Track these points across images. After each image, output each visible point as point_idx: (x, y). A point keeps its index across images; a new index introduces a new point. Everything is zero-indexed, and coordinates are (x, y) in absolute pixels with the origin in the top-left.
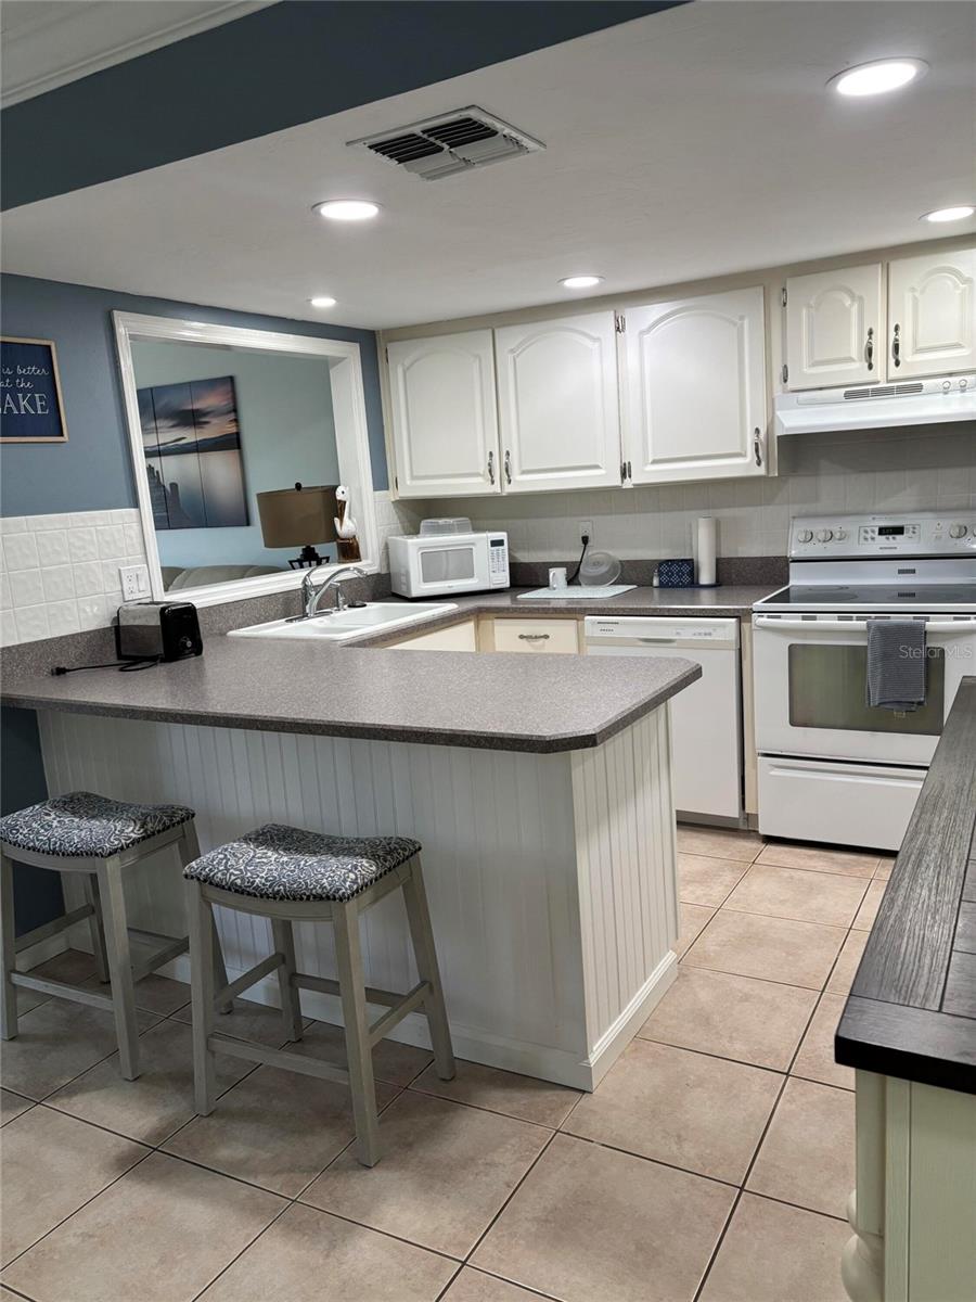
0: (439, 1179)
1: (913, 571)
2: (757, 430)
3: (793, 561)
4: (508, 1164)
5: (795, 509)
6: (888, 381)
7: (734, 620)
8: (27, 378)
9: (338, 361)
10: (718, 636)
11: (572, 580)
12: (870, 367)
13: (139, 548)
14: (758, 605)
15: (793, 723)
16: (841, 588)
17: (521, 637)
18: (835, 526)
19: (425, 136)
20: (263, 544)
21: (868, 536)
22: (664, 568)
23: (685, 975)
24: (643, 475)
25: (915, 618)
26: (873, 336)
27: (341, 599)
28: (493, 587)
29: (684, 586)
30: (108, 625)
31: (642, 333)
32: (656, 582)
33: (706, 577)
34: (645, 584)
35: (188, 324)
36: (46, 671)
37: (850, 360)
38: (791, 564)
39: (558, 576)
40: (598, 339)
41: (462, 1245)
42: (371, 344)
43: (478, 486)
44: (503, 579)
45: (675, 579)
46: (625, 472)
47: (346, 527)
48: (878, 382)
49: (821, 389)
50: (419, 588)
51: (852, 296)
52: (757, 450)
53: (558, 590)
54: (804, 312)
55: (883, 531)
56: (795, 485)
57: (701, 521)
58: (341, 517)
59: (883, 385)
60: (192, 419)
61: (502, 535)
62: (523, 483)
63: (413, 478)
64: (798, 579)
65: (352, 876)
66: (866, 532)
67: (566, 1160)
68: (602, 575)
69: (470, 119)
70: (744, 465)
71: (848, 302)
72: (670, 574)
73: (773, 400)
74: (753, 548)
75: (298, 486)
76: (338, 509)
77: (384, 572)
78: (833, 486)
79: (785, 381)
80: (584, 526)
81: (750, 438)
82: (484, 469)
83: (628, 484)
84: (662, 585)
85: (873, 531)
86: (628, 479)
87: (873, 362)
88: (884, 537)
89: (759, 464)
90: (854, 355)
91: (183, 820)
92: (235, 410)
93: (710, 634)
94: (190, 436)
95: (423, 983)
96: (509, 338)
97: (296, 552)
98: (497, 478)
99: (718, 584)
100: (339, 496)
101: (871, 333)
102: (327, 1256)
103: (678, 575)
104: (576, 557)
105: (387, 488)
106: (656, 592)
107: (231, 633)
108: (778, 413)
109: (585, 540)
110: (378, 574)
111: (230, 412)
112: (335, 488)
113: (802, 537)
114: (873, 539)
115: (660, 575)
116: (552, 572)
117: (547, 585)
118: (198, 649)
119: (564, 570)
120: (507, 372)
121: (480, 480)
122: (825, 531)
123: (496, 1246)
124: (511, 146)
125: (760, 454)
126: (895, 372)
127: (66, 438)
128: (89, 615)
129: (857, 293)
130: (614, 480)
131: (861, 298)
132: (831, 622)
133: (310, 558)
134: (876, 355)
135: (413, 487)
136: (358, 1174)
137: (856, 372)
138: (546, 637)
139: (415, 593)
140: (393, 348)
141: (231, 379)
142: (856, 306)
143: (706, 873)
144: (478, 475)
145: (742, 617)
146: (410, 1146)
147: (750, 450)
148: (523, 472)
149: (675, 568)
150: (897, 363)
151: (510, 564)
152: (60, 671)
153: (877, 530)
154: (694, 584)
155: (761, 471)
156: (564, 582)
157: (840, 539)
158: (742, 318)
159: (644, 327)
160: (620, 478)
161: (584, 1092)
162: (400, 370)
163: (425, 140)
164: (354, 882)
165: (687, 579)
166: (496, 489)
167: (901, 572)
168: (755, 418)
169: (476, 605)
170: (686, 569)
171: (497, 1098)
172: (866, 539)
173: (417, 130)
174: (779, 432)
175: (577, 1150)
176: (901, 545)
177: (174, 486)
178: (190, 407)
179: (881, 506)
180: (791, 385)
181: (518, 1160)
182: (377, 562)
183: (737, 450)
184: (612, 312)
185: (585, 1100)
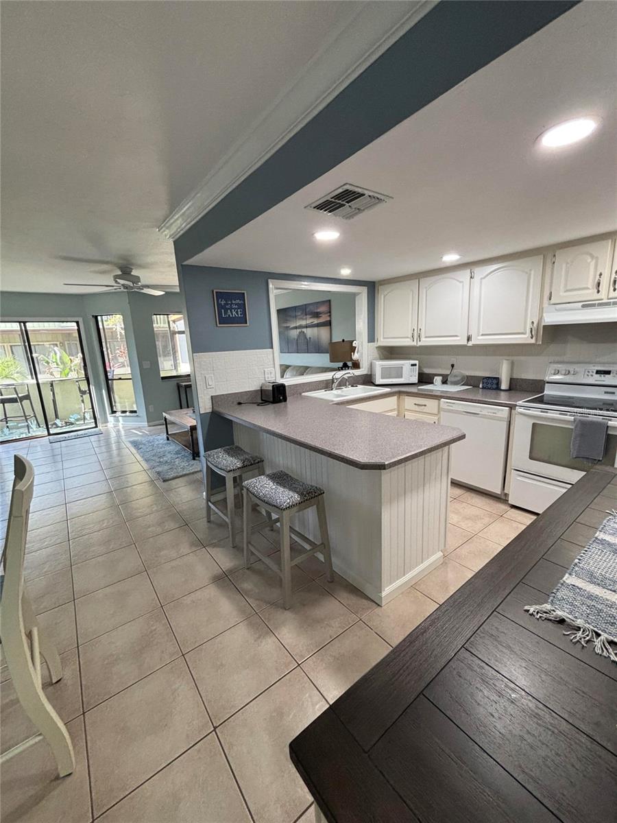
0: (308, 624)
1: (614, 393)
2: (533, 322)
3: (548, 383)
4: (335, 627)
5: (552, 359)
6: (608, 299)
7: (507, 408)
8: (236, 304)
9: (359, 294)
10: (499, 414)
11: (444, 382)
12: (598, 292)
13: (272, 362)
14: (520, 403)
15: (531, 458)
16: (570, 398)
17: (415, 404)
18: (571, 368)
19: (333, 200)
20: (329, 360)
21: (589, 374)
22: (485, 380)
23: (446, 563)
24: (478, 340)
25: (603, 419)
26: (602, 276)
27: (347, 383)
28: (410, 382)
29: (493, 389)
30: (259, 389)
31: (482, 279)
32: (481, 386)
33: (504, 386)
34: (476, 386)
35: (303, 283)
36: (235, 403)
37: (588, 288)
38: (546, 384)
39: (438, 380)
40: (462, 282)
41: (302, 657)
42: (372, 287)
43: (407, 342)
44: (415, 380)
45: (489, 386)
46: (469, 339)
47: (355, 356)
48: (602, 300)
49: (569, 303)
50: (379, 381)
51: (592, 257)
52: (531, 332)
53: (437, 386)
54: (564, 266)
55: (598, 372)
56: (553, 347)
57: (505, 361)
58: (354, 352)
59: (605, 301)
60: (317, 315)
61: (417, 362)
62: (425, 342)
63: (384, 338)
64: (549, 391)
65: (288, 501)
66: (589, 372)
67: (358, 634)
68: (459, 381)
69: (347, 190)
70: (525, 338)
71: (589, 260)
72: (487, 383)
73: (543, 309)
74: (530, 375)
75: (343, 340)
76: (353, 349)
77: (369, 373)
78: (574, 348)
79: (550, 299)
80: (453, 360)
81: (529, 326)
82: (410, 335)
83: (470, 344)
84: (483, 388)
85: (593, 372)
86: (470, 342)
87: (600, 289)
88: (598, 375)
89: (532, 338)
90: (590, 286)
91: (258, 462)
92: (330, 312)
93: (495, 413)
94: (316, 321)
95: (322, 544)
96: (425, 282)
97: (341, 364)
98: (415, 340)
99: (510, 389)
100: (354, 345)
101: (601, 275)
102: (255, 641)
103: (492, 384)
104: (448, 372)
105: (374, 341)
106: (481, 390)
107: (303, 394)
108: (544, 315)
109: (453, 366)
110: (366, 375)
111: (327, 313)
112: (353, 341)
113: (553, 372)
114: (592, 375)
115: (483, 383)
116: (436, 378)
117: (433, 383)
118: (285, 400)
119: (441, 378)
120: (423, 295)
121: (409, 340)
122: (566, 370)
123: (314, 663)
124: (373, 200)
125: (533, 333)
126: (612, 294)
127: (248, 324)
128: (252, 385)
129: (595, 255)
130: (464, 342)
131: (597, 258)
132: (556, 415)
133: (345, 366)
134: (603, 286)
135: (383, 341)
136: (281, 610)
137: (591, 294)
138: (425, 405)
139: (377, 383)
140: (380, 288)
141: (330, 301)
142: (594, 261)
143: (477, 516)
144: (408, 337)
145: (512, 407)
146: (304, 605)
147: (528, 331)
148: (426, 337)
149: (490, 381)
150: (615, 290)
151: (419, 373)
152: (240, 404)
153: (595, 371)
154: (498, 388)
155: (533, 341)
156: (440, 382)
157: (573, 374)
158: (531, 270)
159: (483, 276)
160: (466, 341)
161: (379, 605)
162: (382, 296)
163: (334, 202)
164: (288, 503)
165: (495, 386)
166: (414, 344)
167: (605, 393)
168: (533, 317)
169: (400, 390)
170: (495, 381)
171: (344, 596)
172: (588, 375)
173: (328, 198)
174: (543, 324)
175: (364, 631)
176: (607, 379)
177: (310, 338)
178: (316, 311)
179: (601, 359)
180: (553, 301)
181: (340, 627)
182: (367, 369)
183: (522, 331)
184: (469, 271)
185: (377, 610)
